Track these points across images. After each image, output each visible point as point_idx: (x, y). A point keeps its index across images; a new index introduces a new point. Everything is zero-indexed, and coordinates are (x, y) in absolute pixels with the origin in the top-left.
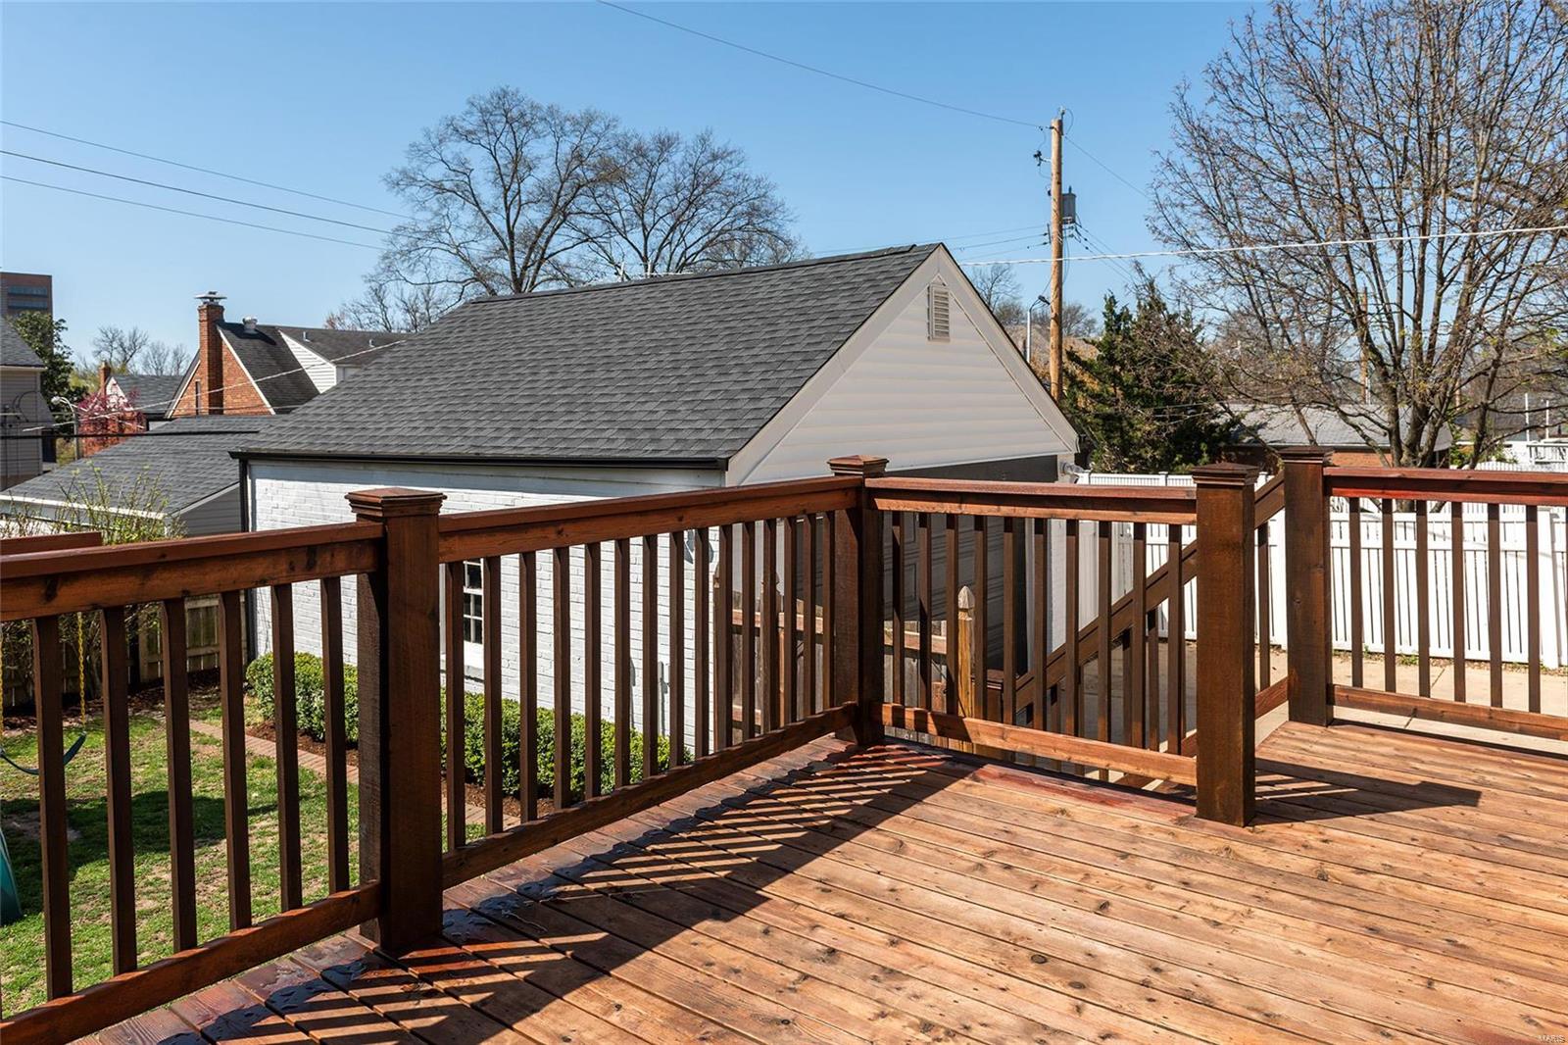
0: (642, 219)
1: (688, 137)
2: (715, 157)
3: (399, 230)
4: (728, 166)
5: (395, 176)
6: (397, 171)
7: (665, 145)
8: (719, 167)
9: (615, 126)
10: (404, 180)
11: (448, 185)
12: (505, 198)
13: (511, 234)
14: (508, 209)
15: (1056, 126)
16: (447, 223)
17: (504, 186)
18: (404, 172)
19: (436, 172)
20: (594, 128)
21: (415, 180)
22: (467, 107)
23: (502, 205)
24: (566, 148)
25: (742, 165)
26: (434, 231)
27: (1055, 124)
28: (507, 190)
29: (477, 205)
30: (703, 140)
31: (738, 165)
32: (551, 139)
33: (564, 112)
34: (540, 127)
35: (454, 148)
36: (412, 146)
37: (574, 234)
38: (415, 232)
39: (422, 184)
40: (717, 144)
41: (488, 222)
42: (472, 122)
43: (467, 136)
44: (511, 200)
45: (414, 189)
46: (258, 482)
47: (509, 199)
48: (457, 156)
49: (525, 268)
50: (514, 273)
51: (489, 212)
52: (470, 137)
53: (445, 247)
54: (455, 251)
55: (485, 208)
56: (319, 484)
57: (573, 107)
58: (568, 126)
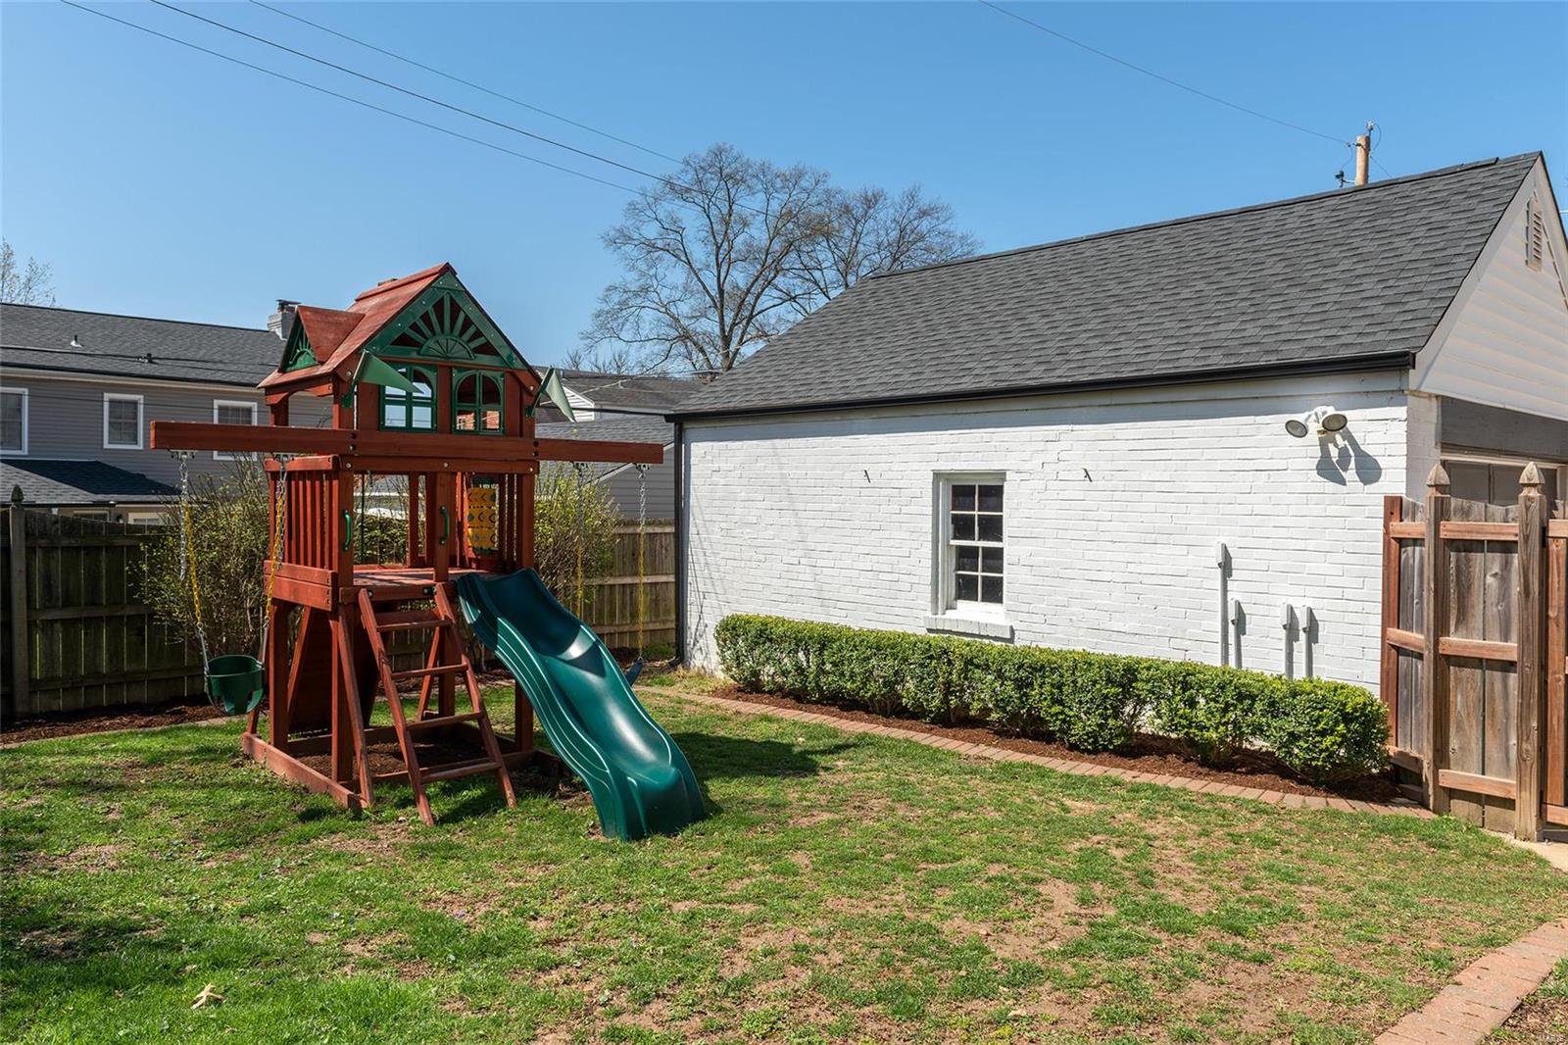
0: (845, 278)
1: (895, 192)
2: (923, 213)
3: (612, 289)
4: (934, 222)
5: (612, 233)
6: (614, 229)
7: (871, 201)
8: (925, 225)
9: (824, 182)
10: (619, 239)
11: (660, 244)
12: (717, 255)
13: (721, 291)
14: (719, 266)
15: (1363, 143)
16: (655, 283)
17: (716, 243)
18: (621, 231)
19: (651, 231)
20: (804, 183)
21: (630, 238)
22: (682, 166)
23: (714, 263)
24: (775, 206)
25: (949, 222)
26: (645, 290)
27: (1361, 140)
28: (719, 248)
29: (689, 263)
30: (912, 197)
31: (944, 222)
32: (761, 196)
33: (775, 168)
34: (753, 182)
35: (671, 207)
36: (630, 204)
37: (776, 293)
38: (625, 292)
39: (636, 243)
40: (925, 200)
41: (699, 279)
42: (686, 179)
43: (682, 193)
44: (723, 259)
45: (629, 248)
46: (694, 446)
47: (721, 256)
48: (670, 215)
49: (734, 324)
50: (723, 330)
51: (700, 270)
52: (685, 195)
53: (654, 306)
54: (664, 310)
55: (697, 265)
56: (777, 442)
57: (782, 164)
58: (779, 184)
